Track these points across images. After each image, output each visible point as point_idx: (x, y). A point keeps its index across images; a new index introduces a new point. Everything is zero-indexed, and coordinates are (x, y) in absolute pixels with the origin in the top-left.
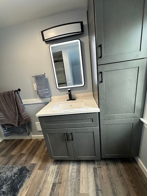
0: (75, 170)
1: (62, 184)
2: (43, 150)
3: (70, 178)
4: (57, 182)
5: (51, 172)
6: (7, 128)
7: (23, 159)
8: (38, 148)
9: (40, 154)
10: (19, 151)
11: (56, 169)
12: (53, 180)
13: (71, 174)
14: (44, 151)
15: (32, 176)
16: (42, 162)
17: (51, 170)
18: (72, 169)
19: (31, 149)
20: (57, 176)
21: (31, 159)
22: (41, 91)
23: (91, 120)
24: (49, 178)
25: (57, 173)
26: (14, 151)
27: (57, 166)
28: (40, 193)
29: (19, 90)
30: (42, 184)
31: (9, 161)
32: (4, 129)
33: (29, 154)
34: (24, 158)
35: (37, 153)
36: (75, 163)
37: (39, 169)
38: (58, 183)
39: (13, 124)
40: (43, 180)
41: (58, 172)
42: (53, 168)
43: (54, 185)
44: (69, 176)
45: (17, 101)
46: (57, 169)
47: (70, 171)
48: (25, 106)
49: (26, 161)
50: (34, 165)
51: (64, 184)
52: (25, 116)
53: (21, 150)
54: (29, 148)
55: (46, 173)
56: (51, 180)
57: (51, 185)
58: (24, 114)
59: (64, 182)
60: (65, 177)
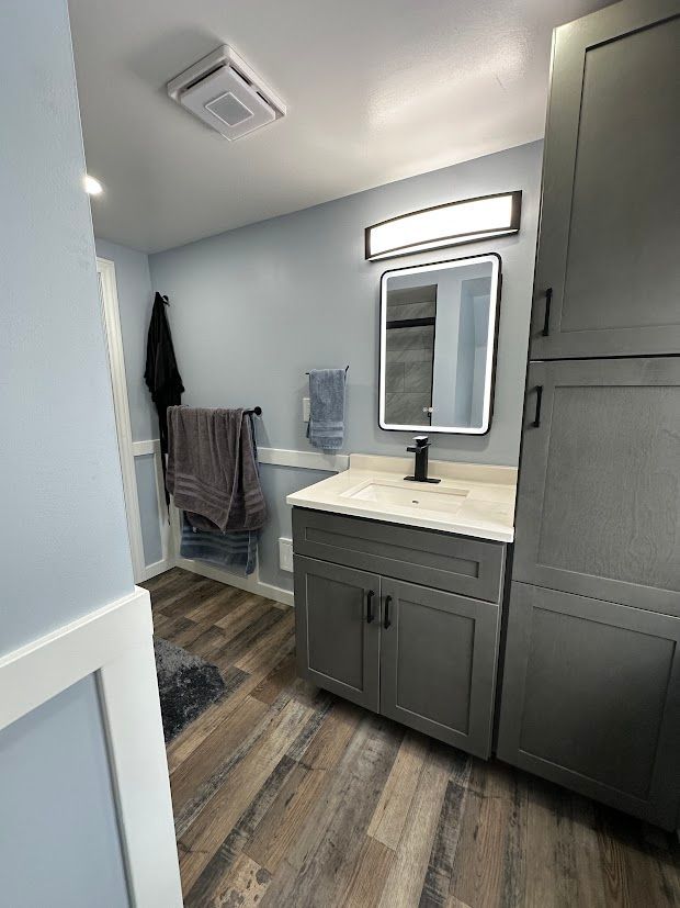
0: (373, 756)
1: (313, 775)
2: (282, 644)
3: (344, 770)
4: (298, 760)
5: (286, 720)
6: (194, 529)
7: (214, 644)
8: (268, 629)
9: (267, 651)
10: (209, 617)
11: (306, 720)
12: (287, 745)
13: (355, 759)
14: (284, 646)
15: (229, 704)
16: (269, 678)
17: (289, 716)
18: (362, 748)
19: (244, 623)
20: (303, 742)
21: (238, 654)
22: (318, 426)
23: (472, 567)
24: (276, 733)
25: (306, 733)
26: (196, 611)
27: (311, 712)
28: (237, 762)
29: (258, 411)
30: (251, 741)
31: (177, 632)
32: (186, 528)
33: (237, 638)
34: (218, 643)
35: (261, 643)
36: (382, 733)
37: (252, 694)
38: (300, 763)
39: (215, 521)
40: (257, 732)
41: (312, 733)
42: (296, 710)
43: (286, 763)
44: (344, 761)
45: (244, 444)
46: (311, 720)
47: (353, 748)
48: (262, 469)
49: (222, 653)
50: (241, 677)
51: (320, 778)
52: (256, 501)
53: (217, 615)
54: (240, 619)
55: (272, 716)
56: (280, 742)
57: (278, 759)
58: (252, 493)
59: (323, 773)
60: (329, 756)
